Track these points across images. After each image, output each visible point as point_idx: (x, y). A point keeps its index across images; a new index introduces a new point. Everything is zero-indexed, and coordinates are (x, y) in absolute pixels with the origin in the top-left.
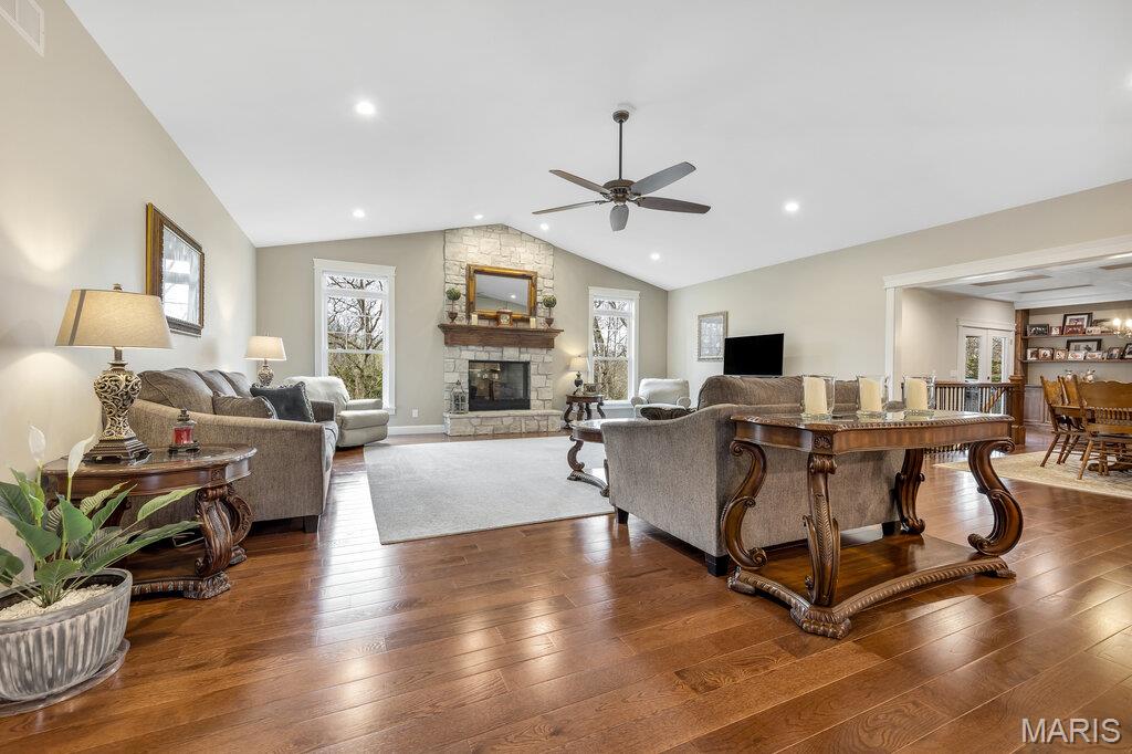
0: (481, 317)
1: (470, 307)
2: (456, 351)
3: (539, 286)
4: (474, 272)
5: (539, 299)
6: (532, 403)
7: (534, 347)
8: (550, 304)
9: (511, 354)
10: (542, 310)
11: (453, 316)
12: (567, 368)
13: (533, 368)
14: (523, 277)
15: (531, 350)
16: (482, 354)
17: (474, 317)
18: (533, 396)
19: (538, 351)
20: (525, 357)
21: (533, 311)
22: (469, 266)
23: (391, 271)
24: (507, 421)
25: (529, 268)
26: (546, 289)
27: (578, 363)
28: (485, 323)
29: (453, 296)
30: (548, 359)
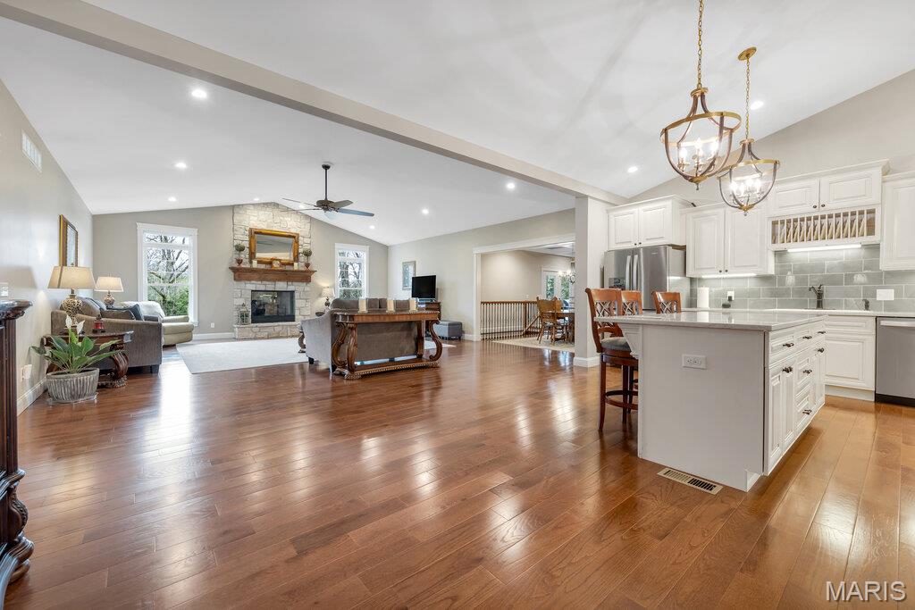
0: (259, 262)
1: (252, 256)
2: (242, 284)
3: (300, 242)
4: (255, 234)
5: (301, 250)
6: (296, 317)
7: (296, 281)
8: (308, 254)
9: (281, 286)
10: (302, 258)
11: (239, 262)
12: (320, 295)
13: (297, 295)
14: (290, 236)
15: (295, 284)
16: (260, 286)
17: (255, 262)
18: (297, 312)
19: (300, 284)
20: (291, 288)
21: (296, 258)
22: (251, 230)
23: (195, 232)
24: (277, 329)
25: (293, 231)
26: (305, 244)
27: (327, 292)
28: (263, 266)
29: (240, 249)
30: (307, 289)
